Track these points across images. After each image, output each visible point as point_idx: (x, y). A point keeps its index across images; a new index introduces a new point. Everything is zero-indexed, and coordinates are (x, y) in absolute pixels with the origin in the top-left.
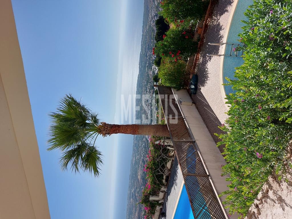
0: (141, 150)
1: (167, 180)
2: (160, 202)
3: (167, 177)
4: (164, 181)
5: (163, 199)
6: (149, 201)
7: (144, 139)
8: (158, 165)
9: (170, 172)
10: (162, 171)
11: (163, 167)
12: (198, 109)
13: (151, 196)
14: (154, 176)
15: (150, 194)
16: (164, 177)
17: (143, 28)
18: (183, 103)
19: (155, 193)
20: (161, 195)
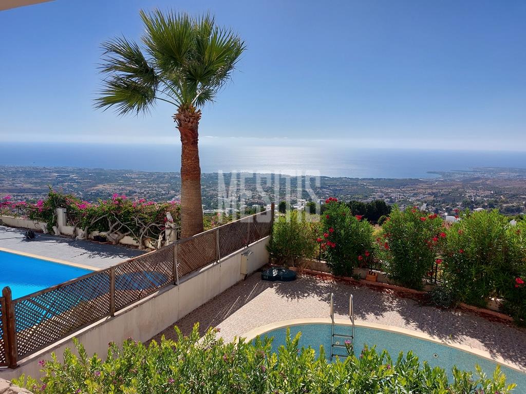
0: (152, 187)
1: (98, 238)
2: (54, 228)
3: (104, 239)
4: (96, 233)
5: (61, 233)
6: (55, 207)
7: (172, 192)
8: (126, 220)
9: (114, 243)
10: (116, 228)
11: (124, 230)
12: (235, 285)
13: (65, 210)
14: (104, 214)
15: (69, 208)
16: (103, 234)
17: (370, 179)
18: (245, 257)
19: (71, 217)
20: (69, 230)
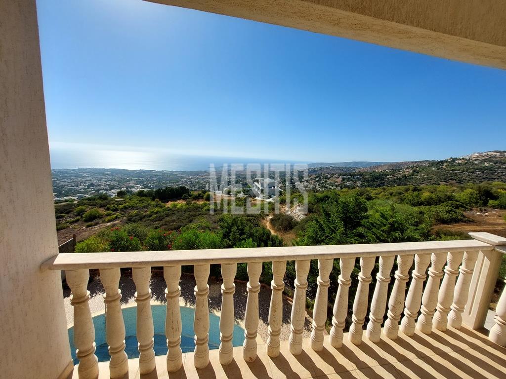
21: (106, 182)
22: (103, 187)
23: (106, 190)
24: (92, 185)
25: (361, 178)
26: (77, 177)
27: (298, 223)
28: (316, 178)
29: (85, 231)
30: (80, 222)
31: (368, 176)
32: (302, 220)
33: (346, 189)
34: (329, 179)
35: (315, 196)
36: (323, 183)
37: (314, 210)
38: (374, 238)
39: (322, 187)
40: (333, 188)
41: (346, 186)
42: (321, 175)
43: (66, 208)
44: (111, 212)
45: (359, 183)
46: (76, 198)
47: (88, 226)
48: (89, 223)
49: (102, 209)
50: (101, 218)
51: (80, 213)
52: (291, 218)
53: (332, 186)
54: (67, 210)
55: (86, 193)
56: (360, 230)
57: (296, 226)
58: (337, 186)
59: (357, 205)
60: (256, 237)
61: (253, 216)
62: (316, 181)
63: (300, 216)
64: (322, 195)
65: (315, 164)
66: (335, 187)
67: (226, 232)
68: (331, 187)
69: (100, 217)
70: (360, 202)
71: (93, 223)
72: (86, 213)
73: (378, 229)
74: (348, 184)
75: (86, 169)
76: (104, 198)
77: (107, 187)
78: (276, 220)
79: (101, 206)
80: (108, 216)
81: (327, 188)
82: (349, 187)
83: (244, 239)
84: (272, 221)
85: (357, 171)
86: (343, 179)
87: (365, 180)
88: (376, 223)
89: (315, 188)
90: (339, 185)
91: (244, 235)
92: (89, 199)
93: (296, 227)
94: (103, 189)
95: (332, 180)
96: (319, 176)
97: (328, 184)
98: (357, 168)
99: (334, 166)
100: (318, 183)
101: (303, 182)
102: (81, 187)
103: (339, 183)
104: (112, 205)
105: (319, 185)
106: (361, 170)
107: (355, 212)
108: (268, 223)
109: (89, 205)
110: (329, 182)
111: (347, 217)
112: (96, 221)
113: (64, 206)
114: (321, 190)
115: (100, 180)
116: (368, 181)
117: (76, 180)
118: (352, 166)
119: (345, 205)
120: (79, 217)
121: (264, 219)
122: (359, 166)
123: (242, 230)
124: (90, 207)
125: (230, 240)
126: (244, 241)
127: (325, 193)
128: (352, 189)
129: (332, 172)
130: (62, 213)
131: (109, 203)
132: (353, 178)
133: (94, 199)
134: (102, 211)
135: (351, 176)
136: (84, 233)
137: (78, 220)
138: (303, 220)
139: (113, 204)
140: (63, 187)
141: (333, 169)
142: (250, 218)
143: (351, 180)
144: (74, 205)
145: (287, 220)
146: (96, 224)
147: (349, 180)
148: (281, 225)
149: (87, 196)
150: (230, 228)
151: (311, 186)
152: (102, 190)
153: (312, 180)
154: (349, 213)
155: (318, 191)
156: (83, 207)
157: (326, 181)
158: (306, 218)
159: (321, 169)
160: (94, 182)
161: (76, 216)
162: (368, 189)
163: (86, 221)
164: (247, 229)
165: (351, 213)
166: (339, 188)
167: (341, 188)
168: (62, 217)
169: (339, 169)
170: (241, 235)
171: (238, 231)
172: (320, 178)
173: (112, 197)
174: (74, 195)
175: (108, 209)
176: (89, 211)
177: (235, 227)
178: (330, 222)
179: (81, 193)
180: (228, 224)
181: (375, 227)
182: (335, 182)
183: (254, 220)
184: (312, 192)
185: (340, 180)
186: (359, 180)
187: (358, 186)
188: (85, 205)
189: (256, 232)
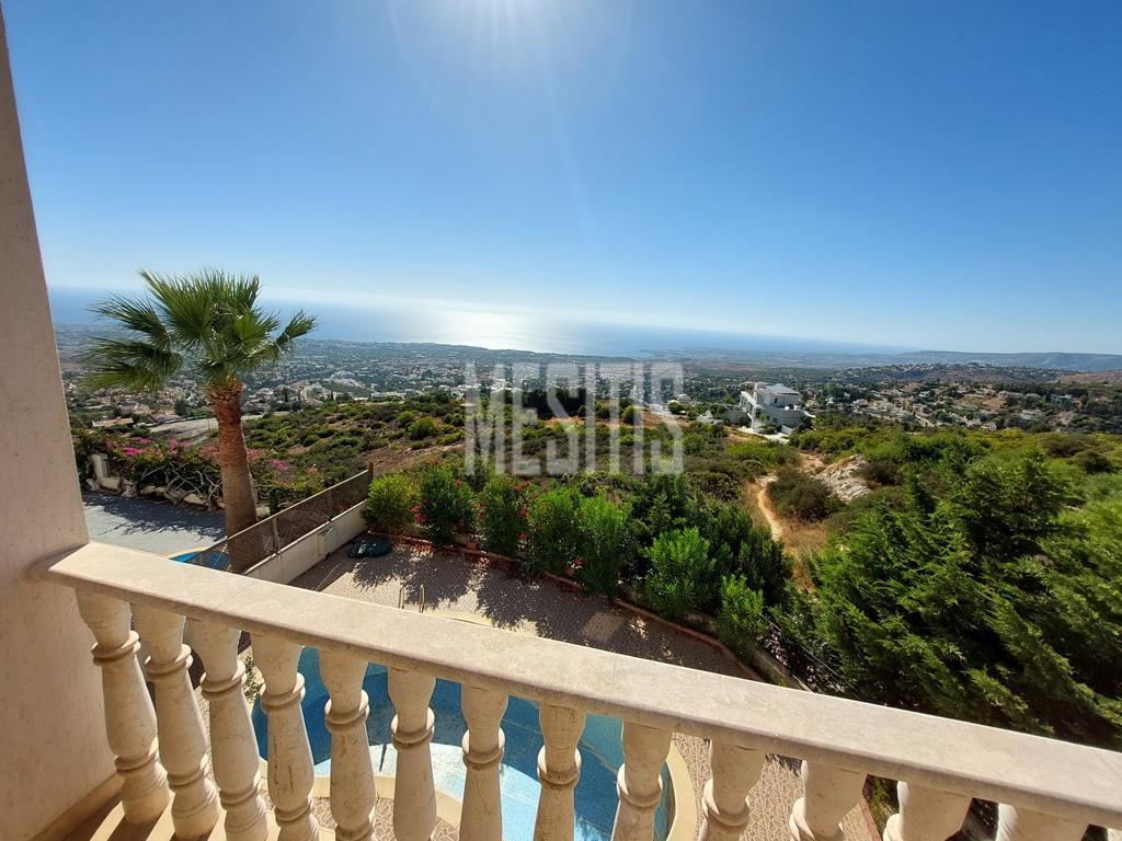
1: (153, 496)
2: (90, 482)
3: (161, 498)
4: (150, 489)
5: (102, 487)
6: (90, 453)
8: (189, 475)
9: (175, 503)
10: (176, 484)
11: (187, 488)
13: (106, 457)
14: (159, 466)
15: (111, 455)
16: (161, 489)
19: (115, 466)
20: (112, 483)
21: (450, 369)
22: (445, 379)
23: (449, 384)
24: (429, 373)
25: (1077, 401)
26: (407, 358)
27: (842, 505)
28: (918, 391)
29: (410, 456)
30: (403, 439)
31: (1104, 399)
32: (855, 500)
33: (1015, 431)
34: (960, 396)
35: (906, 440)
36: (941, 407)
37: (896, 478)
38: (1078, 603)
39: (934, 419)
40: (970, 423)
41: (1015, 423)
42: (938, 386)
43: (386, 411)
44: (451, 426)
45: (1065, 418)
46: (402, 395)
47: (415, 448)
48: (417, 443)
49: (439, 420)
50: (435, 436)
51: (405, 423)
52: (826, 491)
53: (970, 418)
54: (386, 415)
55: (418, 387)
56: (1031, 565)
57: (836, 511)
58: (984, 419)
59: (1032, 490)
60: (713, 525)
61: (725, 472)
62: (918, 401)
63: (854, 488)
64: (930, 440)
65: (922, 353)
66: (978, 421)
67: (644, 503)
68: (964, 419)
69: (434, 433)
70: (1045, 481)
71: (422, 443)
72: (414, 425)
73: (1106, 579)
74: (1026, 415)
75: (422, 345)
76: (443, 399)
77: (452, 380)
78: (783, 488)
79: (438, 414)
80: (446, 432)
81: (950, 420)
82: (1026, 426)
83: (680, 527)
84: (772, 488)
85: (1066, 380)
86: (1011, 402)
87: (1091, 409)
88: (1100, 559)
89: (912, 418)
90: (995, 416)
91: (682, 516)
92: (421, 399)
93: (835, 515)
94: (445, 383)
95: (970, 401)
96: (931, 386)
97: (956, 411)
98: (1067, 373)
99: (981, 363)
100: (922, 407)
101: (877, 399)
102: (412, 376)
103: (993, 412)
104: (455, 415)
105: (925, 411)
106: (1081, 380)
107: (1019, 510)
108: (762, 492)
109: (420, 410)
110: (959, 405)
111: (987, 520)
112: (426, 440)
113: (384, 407)
114: (931, 425)
115: (440, 366)
116: (1103, 412)
117: (405, 363)
118: (1046, 364)
119: (988, 483)
120: (403, 430)
121: (752, 481)
122: (1074, 367)
123: (680, 504)
124: (421, 413)
125: (648, 523)
126: (679, 531)
127: (941, 436)
128: (1039, 431)
129: (976, 379)
130: (380, 419)
131: (449, 410)
132: (1048, 399)
133: (428, 401)
134: (438, 423)
135: (1041, 394)
136: (407, 459)
137: (401, 435)
138: (860, 499)
139: (457, 412)
140: (386, 373)
141: (978, 370)
142: (718, 475)
143: (1040, 406)
144: (396, 407)
145: (811, 492)
146: (427, 446)
147: (1029, 404)
148: (796, 503)
149: (421, 393)
150: (651, 494)
151: (901, 413)
152: (443, 384)
153: (906, 395)
154: (999, 507)
155: (918, 428)
156: (411, 413)
157: (950, 404)
158: (870, 496)
159: (939, 367)
160: (432, 368)
161: (400, 427)
162: (1100, 436)
163: (412, 438)
164: (692, 503)
165: (1004, 508)
166: (992, 426)
167: (1000, 426)
168: (379, 426)
169: (1000, 371)
170: (675, 514)
171: (667, 505)
172: (933, 394)
173: (457, 399)
174: (401, 389)
175: (448, 421)
176: (419, 420)
177: (664, 496)
178: (928, 524)
179: (411, 386)
180: (651, 485)
181: (1094, 567)
182: (982, 406)
183: (727, 480)
184: (900, 428)
185: (997, 403)
186: (1068, 406)
187: (1059, 424)
188: (414, 408)
189: (715, 515)
